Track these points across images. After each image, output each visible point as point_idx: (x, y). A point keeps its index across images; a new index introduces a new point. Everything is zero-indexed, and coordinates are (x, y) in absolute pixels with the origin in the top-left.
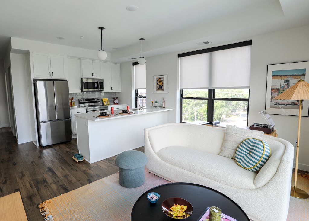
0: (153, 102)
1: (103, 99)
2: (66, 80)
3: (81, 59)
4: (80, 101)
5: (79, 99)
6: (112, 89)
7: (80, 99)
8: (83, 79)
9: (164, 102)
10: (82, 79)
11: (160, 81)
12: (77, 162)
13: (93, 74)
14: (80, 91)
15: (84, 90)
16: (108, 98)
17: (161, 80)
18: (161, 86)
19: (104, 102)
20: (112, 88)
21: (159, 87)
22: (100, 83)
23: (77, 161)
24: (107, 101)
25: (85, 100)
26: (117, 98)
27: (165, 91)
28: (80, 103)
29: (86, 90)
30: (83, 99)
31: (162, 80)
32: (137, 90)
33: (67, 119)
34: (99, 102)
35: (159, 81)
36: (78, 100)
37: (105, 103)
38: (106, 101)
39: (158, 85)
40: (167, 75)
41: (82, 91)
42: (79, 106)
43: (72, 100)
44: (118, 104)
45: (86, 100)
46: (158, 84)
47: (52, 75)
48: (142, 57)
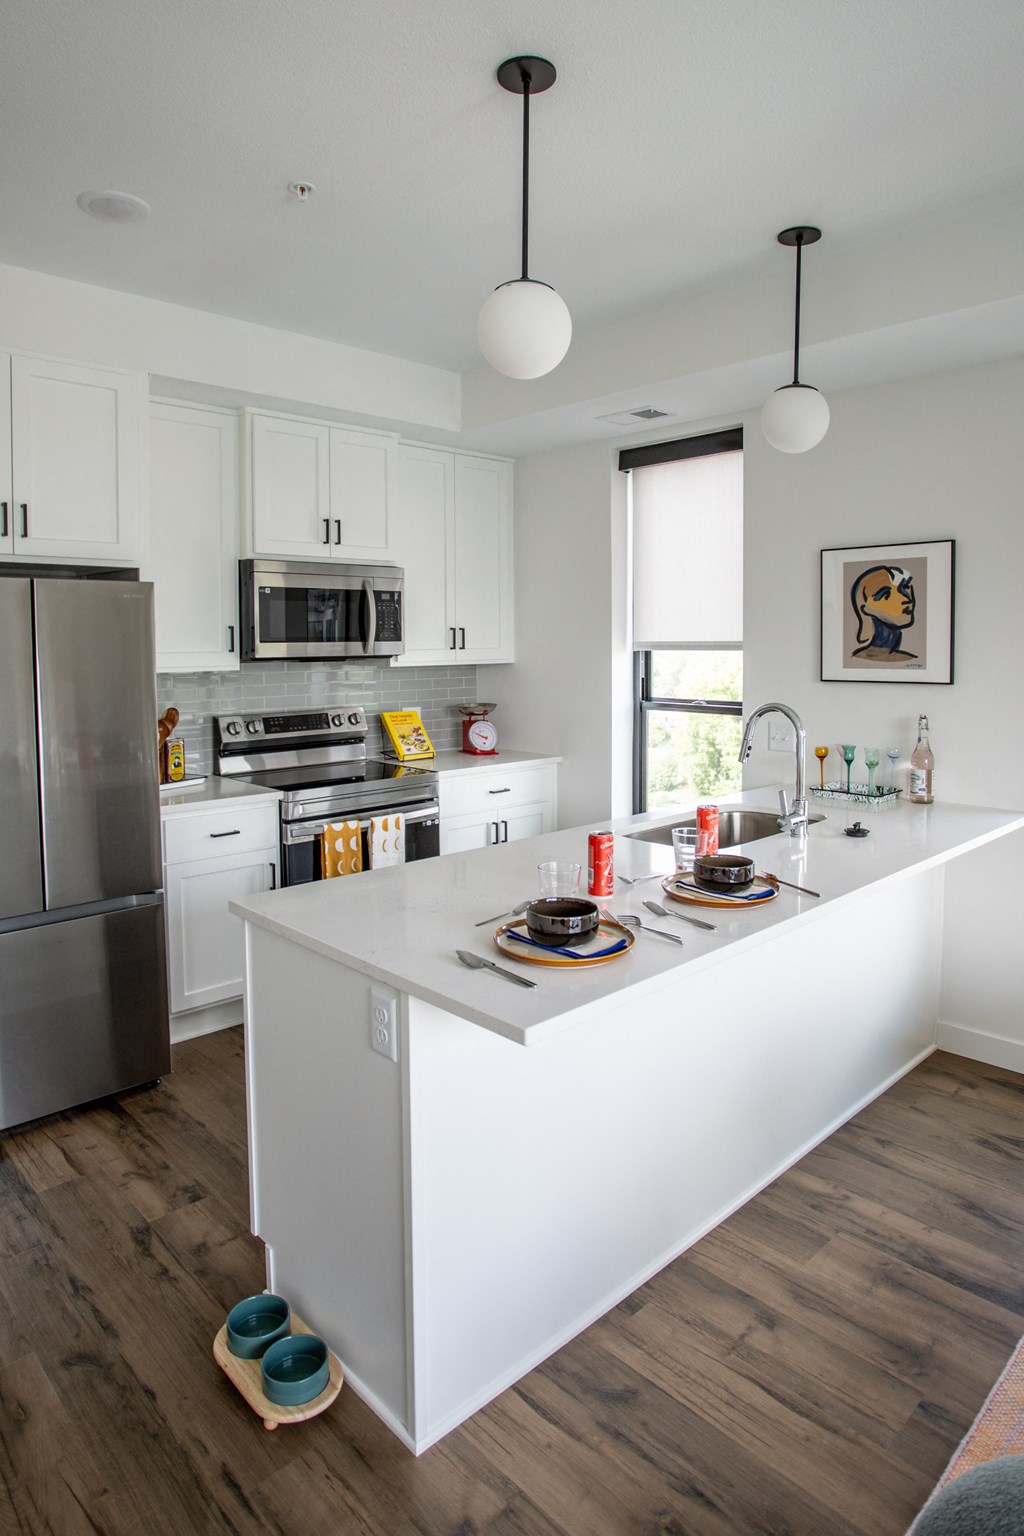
0: (822, 758)
1: (387, 716)
2: (131, 574)
3: (249, 410)
4: (226, 738)
5: (215, 721)
6: (459, 643)
7: (223, 724)
8: (259, 566)
9: (923, 756)
10: (246, 569)
11: (885, 592)
12: (271, 1425)
13: (332, 531)
14: (231, 663)
15: (264, 650)
16: (418, 710)
17: (896, 582)
18: (896, 630)
19: (398, 741)
20: (458, 638)
21: (869, 632)
22: (378, 594)
23: (274, 1416)
24: (416, 730)
25: (260, 727)
26: (486, 709)
27: (937, 668)
28: (221, 750)
29: (280, 649)
30: (249, 723)
31: (904, 585)
32: (648, 655)
33: (134, 900)
34: (358, 739)
35: (873, 584)
36: (210, 725)
37: (402, 749)
38: (406, 729)
39: (868, 622)
40: (953, 542)
41: (247, 655)
42: (216, 772)
43: (166, 733)
44: (492, 753)
45: (267, 731)
46: (859, 611)
47: (19, 529)
48: (796, 384)
